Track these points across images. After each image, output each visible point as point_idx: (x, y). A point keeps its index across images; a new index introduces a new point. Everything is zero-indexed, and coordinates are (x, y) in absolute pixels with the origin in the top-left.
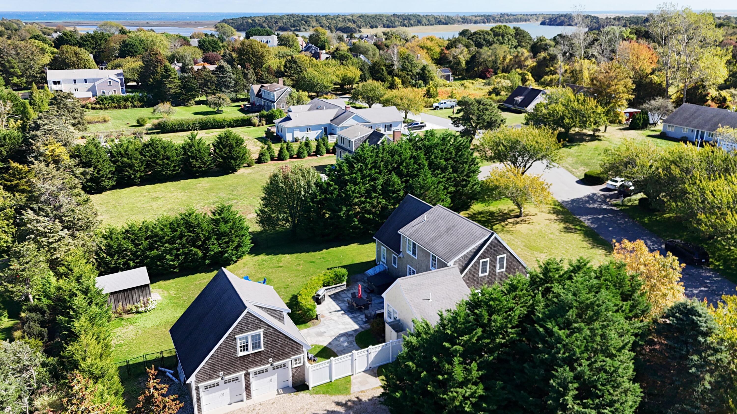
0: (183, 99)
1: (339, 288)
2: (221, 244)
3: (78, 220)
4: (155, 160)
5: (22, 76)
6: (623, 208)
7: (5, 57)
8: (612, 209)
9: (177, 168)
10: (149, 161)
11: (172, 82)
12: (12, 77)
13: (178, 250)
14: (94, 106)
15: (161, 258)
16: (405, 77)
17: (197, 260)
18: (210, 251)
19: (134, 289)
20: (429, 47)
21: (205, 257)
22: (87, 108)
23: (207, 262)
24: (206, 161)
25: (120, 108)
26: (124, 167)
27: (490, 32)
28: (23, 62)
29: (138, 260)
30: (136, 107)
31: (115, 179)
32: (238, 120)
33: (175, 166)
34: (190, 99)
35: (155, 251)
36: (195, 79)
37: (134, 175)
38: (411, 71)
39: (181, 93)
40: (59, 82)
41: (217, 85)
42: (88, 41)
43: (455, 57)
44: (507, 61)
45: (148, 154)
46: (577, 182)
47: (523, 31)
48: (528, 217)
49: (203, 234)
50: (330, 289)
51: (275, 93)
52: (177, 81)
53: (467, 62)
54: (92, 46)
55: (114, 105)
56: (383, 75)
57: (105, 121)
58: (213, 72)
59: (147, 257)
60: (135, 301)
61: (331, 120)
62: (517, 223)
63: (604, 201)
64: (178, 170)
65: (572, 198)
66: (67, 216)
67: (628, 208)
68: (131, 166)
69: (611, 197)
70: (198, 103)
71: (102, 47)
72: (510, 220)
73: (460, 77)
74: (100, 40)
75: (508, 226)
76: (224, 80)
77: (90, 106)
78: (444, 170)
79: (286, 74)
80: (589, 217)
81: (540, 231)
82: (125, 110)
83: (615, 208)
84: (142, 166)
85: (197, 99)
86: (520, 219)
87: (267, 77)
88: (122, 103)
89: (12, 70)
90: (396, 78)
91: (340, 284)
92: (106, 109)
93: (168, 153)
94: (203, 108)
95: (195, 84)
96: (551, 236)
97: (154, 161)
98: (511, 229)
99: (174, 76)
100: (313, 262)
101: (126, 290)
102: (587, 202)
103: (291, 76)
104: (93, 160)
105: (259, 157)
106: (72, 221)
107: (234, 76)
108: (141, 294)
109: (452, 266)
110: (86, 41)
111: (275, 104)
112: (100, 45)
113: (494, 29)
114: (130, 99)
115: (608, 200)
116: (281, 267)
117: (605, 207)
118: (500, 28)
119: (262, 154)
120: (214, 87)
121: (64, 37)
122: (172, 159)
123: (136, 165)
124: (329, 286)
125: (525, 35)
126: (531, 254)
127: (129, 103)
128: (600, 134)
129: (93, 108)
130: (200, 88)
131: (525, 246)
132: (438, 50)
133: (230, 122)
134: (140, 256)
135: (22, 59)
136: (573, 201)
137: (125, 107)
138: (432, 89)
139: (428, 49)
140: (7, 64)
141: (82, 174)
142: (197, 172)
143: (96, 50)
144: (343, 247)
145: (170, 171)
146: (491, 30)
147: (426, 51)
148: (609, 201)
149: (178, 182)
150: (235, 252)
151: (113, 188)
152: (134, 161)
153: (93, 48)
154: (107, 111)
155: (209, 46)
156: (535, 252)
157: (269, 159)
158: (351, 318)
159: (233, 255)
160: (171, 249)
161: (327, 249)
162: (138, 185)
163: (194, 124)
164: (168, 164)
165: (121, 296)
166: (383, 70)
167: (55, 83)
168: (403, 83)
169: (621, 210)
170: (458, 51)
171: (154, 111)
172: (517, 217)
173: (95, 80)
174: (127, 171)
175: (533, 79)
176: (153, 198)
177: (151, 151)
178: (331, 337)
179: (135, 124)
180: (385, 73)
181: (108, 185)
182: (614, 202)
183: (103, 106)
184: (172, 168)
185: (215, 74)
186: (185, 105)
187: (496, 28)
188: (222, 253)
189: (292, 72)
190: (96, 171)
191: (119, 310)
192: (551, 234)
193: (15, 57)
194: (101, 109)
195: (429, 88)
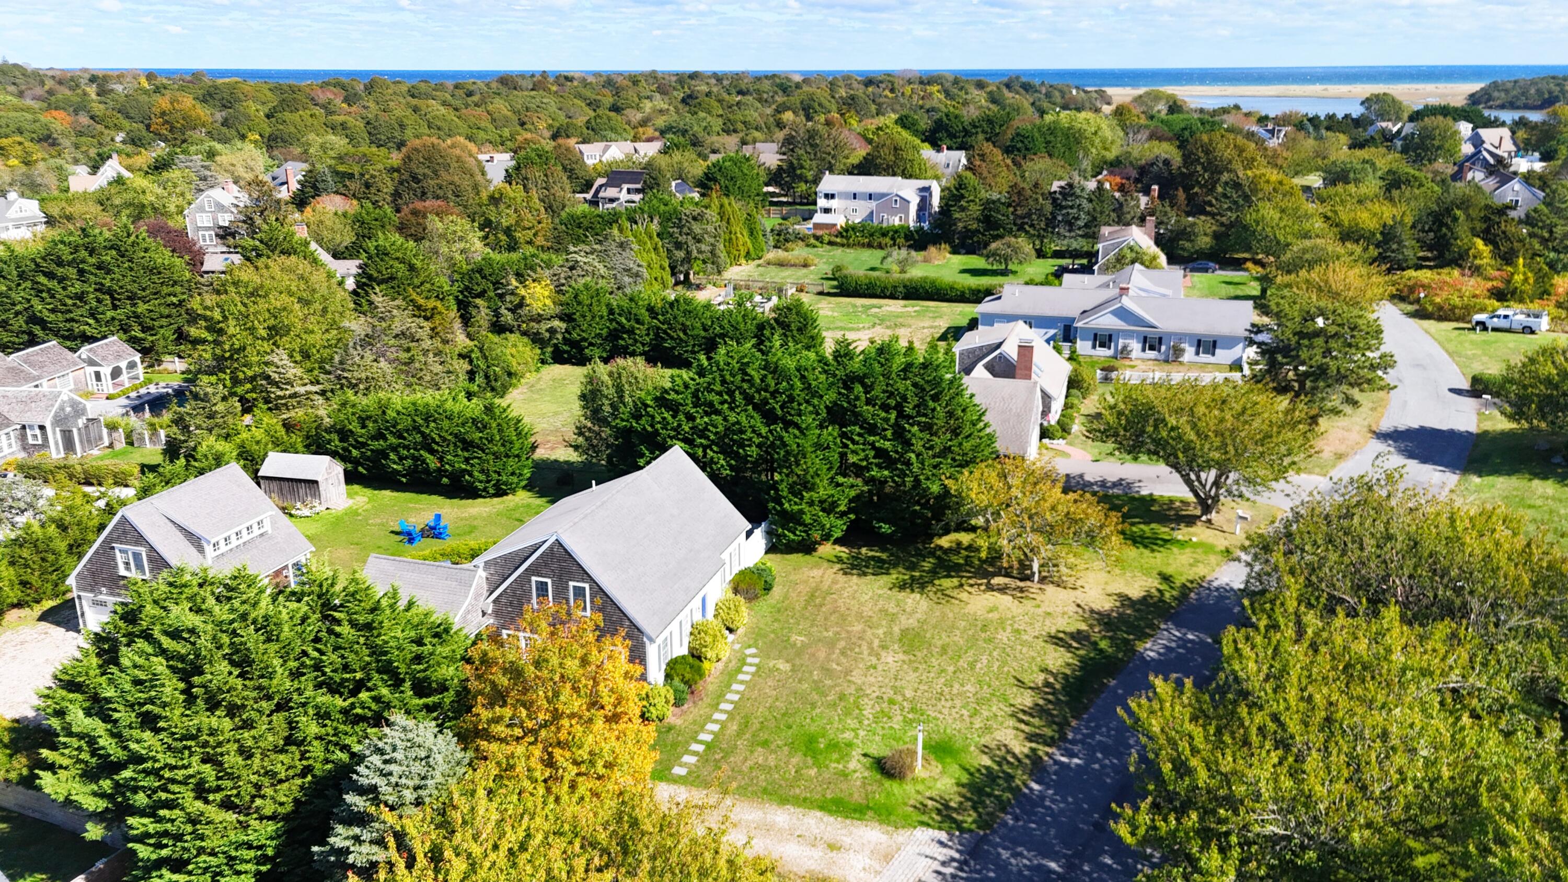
0: (977, 242)
10: (661, 329)
11: (966, 208)
14: (833, 239)
17: (430, 473)
19: (301, 481)
21: (440, 472)
23: (443, 480)
26: (620, 331)
31: (608, 348)
36: (1010, 205)
37: (633, 346)
39: (977, 231)
40: (832, 196)
45: (661, 318)
52: (976, 208)
57: (805, 266)
58: (1052, 196)
60: (301, 498)
61: (1084, 312)
62: (1002, 589)
75: (973, 589)
77: (826, 239)
79: (1208, 209)
81: (1005, 620)
84: (648, 334)
86: (1022, 584)
89: (799, 172)
90: (1478, 241)
96: (1004, 635)
98: (967, 597)
99: (971, 198)
101: (291, 480)
103: (1219, 214)
107: (1088, 207)
108: (308, 492)
122: (689, 332)
123: (637, 332)
141: (547, 330)
152: (637, 326)
164: (682, 340)
167: (827, 196)
172: (1026, 578)
174: (624, 339)
183: (845, 241)
185: (1054, 199)
188: (465, 473)
189: (1225, 206)
192: (1016, 631)
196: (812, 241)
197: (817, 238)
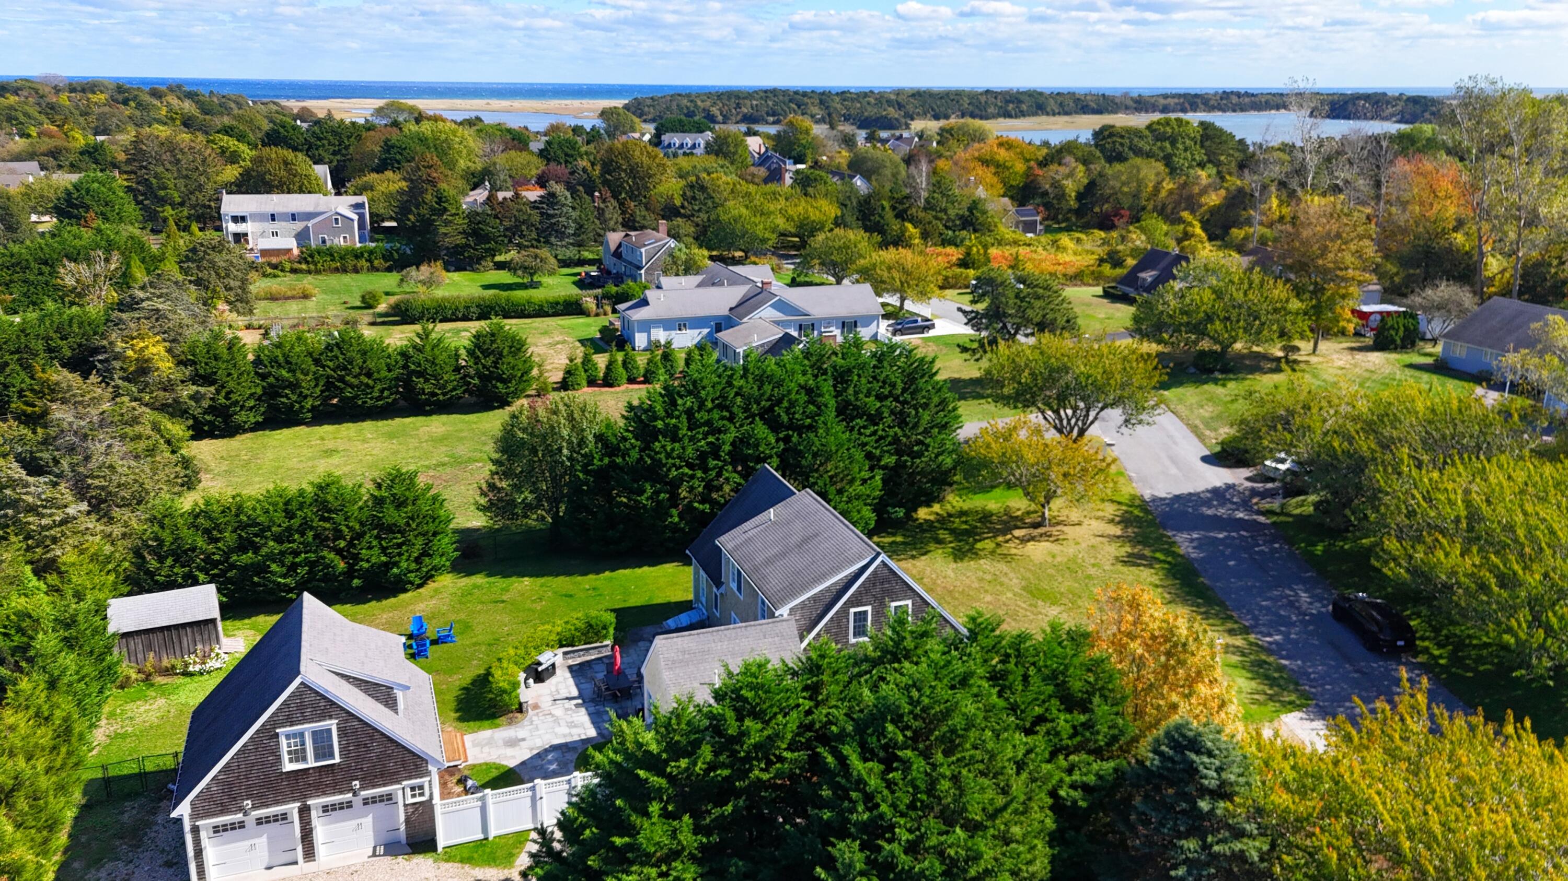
0: (469, 257)
1: (596, 651)
2: (387, 548)
3: (119, 486)
4: (343, 376)
5: (182, 204)
6: (1282, 518)
7: (151, 167)
8: (1255, 520)
9: (386, 393)
10: (332, 377)
11: (451, 222)
12: (163, 206)
13: (296, 553)
14: (296, 266)
15: (261, 569)
16: (930, 223)
17: (335, 578)
18: (362, 560)
19: (184, 626)
20: (1001, 162)
21: (350, 573)
22: (282, 271)
23: (356, 582)
24: (446, 382)
25: (345, 271)
26: (280, 387)
27: (1147, 133)
28: (186, 177)
29: (216, 571)
30: (378, 270)
31: (262, 409)
32: (557, 303)
33: (382, 391)
34: (483, 258)
35: (250, 554)
36: (496, 217)
37: (299, 403)
38: (945, 211)
39: (467, 246)
40: (243, 219)
41: (540, 232)
42: (326, 138)
43: (1056, 184)
44: (1163, 194)
45: (330, 364)
46: (1205, 459)
47: (1221, 130)
48: (1059, 528)
49: (347, 526)
50: (574, 652)
51: (643, 250)
52: (461, 222)
53: (1080, 196)
54: (332, 148)
55: (334, 265)
56: (882, 218)
57: (306, 297)
58: (534, 205)
59: (233, 566)
60: (185, 650)
61: (731, 309)
62: (1032, 539)
63: (1245, 504)
64: (388, 397)
65: (1177, 493)
66: (98, 477)
67: (1290, 519)
68: (294, 386)
69: (1264, 495)
70: (500, 266)
71: (351, 150)
72: (1017, 533)
73: (1063, 225)
74: (349, 137)
75: (1011, 544)
76: (553, 221)
77: (288, 266)
78: (875, 419)
79: (682, 211)
80: (1195, 536)
81: (1073, 560)
82: (354, 276)
83: (1262, 519)
84: (316, 385)
85: (498, 258)
86: (1041, 530)
87: (644, 218)
88: (351, 262)
89: (162, 193)
90: (909, 226)
91: (598, 644)
92: (318, 272)
93: (371, 364)
94: (504, 277)
95: (494, 228)
96: (1092, 571)
97: (341, 379)
98: (1013, 551)
99: (454, 211)
100: (571, 596)
101: (168, 628)
102: (1207, 503)
103: (693, 215)
104: (220, 372)
105: (564, 379)
106: (103, 488)
107: (574, 214)
108: (198, 638)
109: (785, 616)
110: (320, 139)
111: (643, 271)
112: (347, 148)
113: (1155, 127)
114: (366, 255)
115: (1255, 500)
116: (503, 602)
117: (1240, 515)
118: (1167, 122)
119: (569, 372)
120: (534, 235)
121: (281, 130)
122: (376, 375)
123: (303, 384)
124: (573, 646)
125: (1224, 138)
126: (1031, 605)
127: (363, 263)
128: (1300, 358)
129: (294, 271)
130: (505, 236)
131: (1024, 589)
132: (1020, 167)
133: (541, 306)
134: (219, 562)
135: (185, 173)
136: (1177, 498)
137: (356, 271)
138: (975, 249)
139: (998, 166)
140: (154, 181)
141: (192, 397)
142: (427, 402)
143: (339, 157)
144: (646, 569)
145: (371, 399)
146: (1149, 127)
147: (993, 169)
148: (1256, 504)
149: (390, 422)
150: (413, 566)
151: (257, 427)
152: (302, 377)
153: (335, 153)
154: (320, 277)
155: (559, 152)
156: (1040, 603)
157: (584, 383)
158: (589, 714)
159: (412, 572)
160: (282, 553)
161: (613, 570)
162: (308, 424)
163: (467, 308)
164: (367, 385)
165: (156, 639)
166: (883, 208)
167: (236, 219)
168: (925, 236)
169: (1274, 523)
170: (1063, 170)
171: (402, 280)
172: (1036, 526)
173: (309, 216)
174: (286, 396)
175: (1203, 235)
176: (326, 452)
177: (337, 358)
178: (532, 749)
179: (358, 304)
180: (889, 215)
181: (245, 422)
182: (1266, 505)
183: (312, 267)
184: (376, 394)
185: (538, 208)
186: (473, 270)
187: (1158, 123)
188: (387, 566)
189: (696, 208)
190: (223, 394)
191: (149, 667)
192: (1093, 565)
193: (168, 166)
194: (309, 272)
195: (970, 248)
196: (269, 271)
197: (275, 267)
